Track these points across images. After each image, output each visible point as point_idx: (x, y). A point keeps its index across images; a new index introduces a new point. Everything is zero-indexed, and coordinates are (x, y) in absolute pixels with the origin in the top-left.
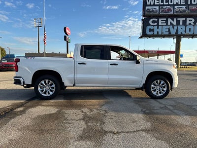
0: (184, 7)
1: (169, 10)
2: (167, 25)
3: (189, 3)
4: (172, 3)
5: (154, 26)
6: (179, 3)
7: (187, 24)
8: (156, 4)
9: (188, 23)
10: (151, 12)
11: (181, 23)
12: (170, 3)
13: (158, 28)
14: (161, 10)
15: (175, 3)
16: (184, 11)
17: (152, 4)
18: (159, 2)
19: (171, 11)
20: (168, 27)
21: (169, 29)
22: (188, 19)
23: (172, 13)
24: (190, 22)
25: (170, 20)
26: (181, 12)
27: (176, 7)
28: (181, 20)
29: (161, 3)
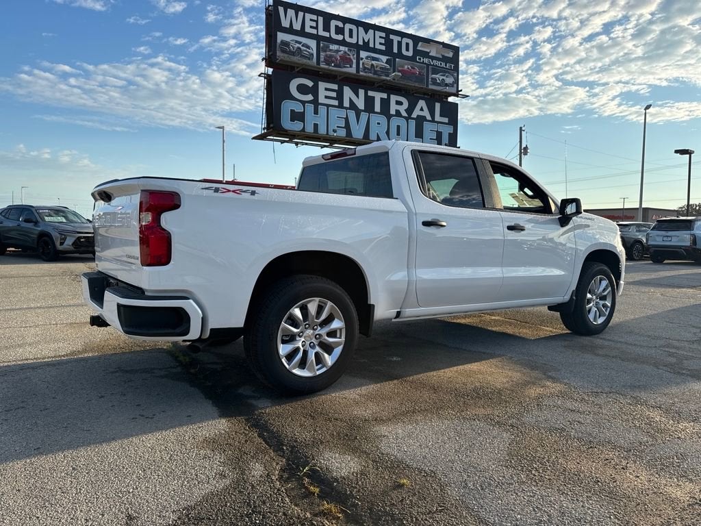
0: (384, 58)
1: (346, 60)
2: (341, 106)
3: (395, 50)
4: (354, 41)
5: (303, 103)
6: (371, 45)
7: (393, 112)
8: (308, 30)
9: (393, 108)
10: (293, 54)
11: (377, 108)
12: (348, 39)
13: (316, 112)
14: (322, 55)
15: (361, 43)
16: (385, 71)
17: (297, 26)
18: (316, 28)
19: (350, 62)
20: (343, 113)
21: (347, 119)
22: (394, 98)
23: (353, 70)
24: (398, 107)
25: (348, 92)
26: (375, 73)
27: (363, 54)
28: (378, 96)
29: (322, 33)
